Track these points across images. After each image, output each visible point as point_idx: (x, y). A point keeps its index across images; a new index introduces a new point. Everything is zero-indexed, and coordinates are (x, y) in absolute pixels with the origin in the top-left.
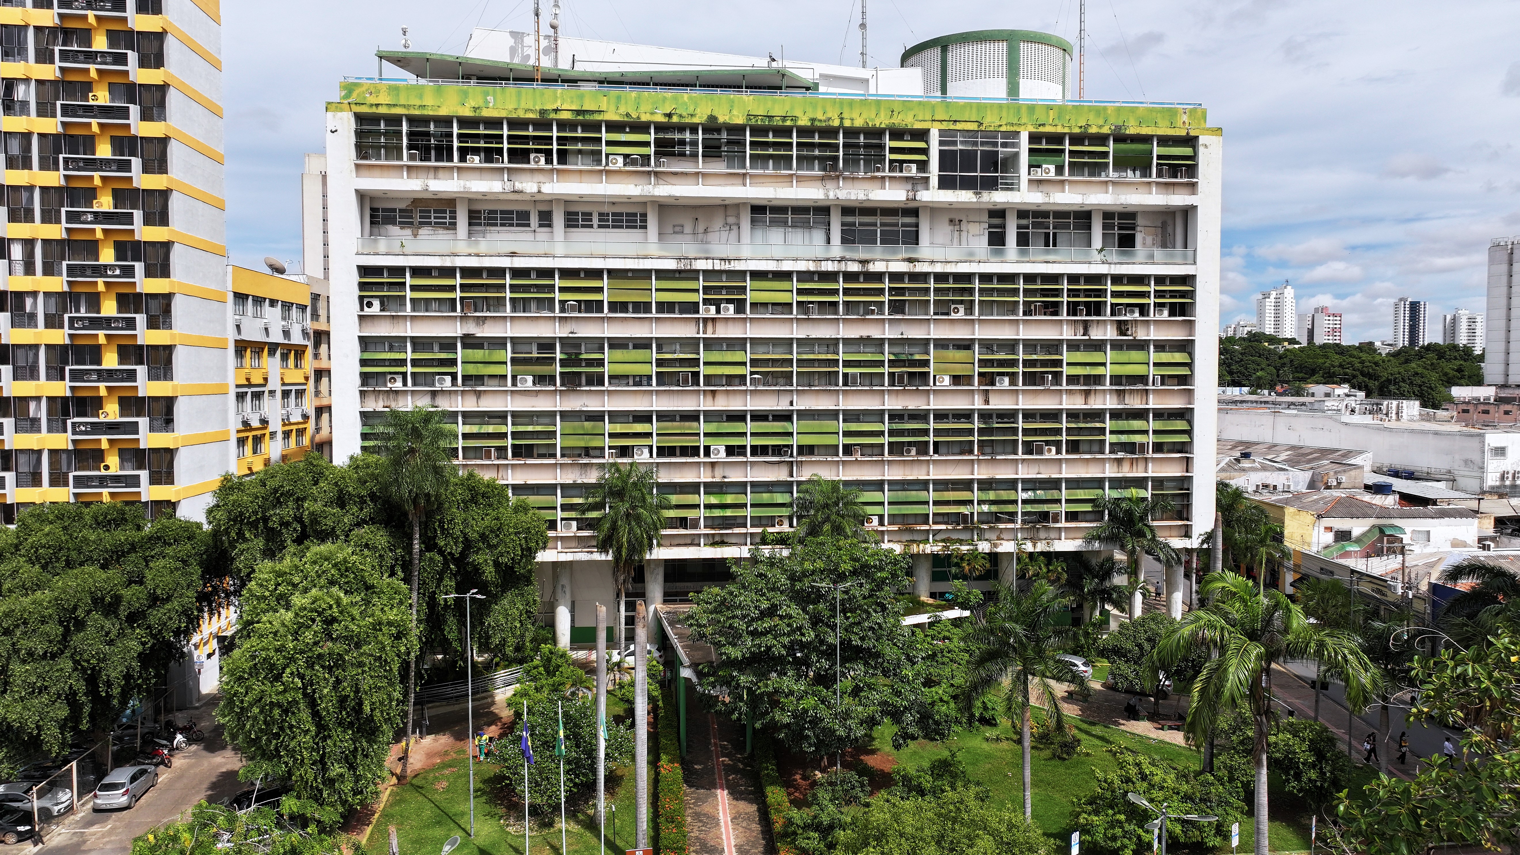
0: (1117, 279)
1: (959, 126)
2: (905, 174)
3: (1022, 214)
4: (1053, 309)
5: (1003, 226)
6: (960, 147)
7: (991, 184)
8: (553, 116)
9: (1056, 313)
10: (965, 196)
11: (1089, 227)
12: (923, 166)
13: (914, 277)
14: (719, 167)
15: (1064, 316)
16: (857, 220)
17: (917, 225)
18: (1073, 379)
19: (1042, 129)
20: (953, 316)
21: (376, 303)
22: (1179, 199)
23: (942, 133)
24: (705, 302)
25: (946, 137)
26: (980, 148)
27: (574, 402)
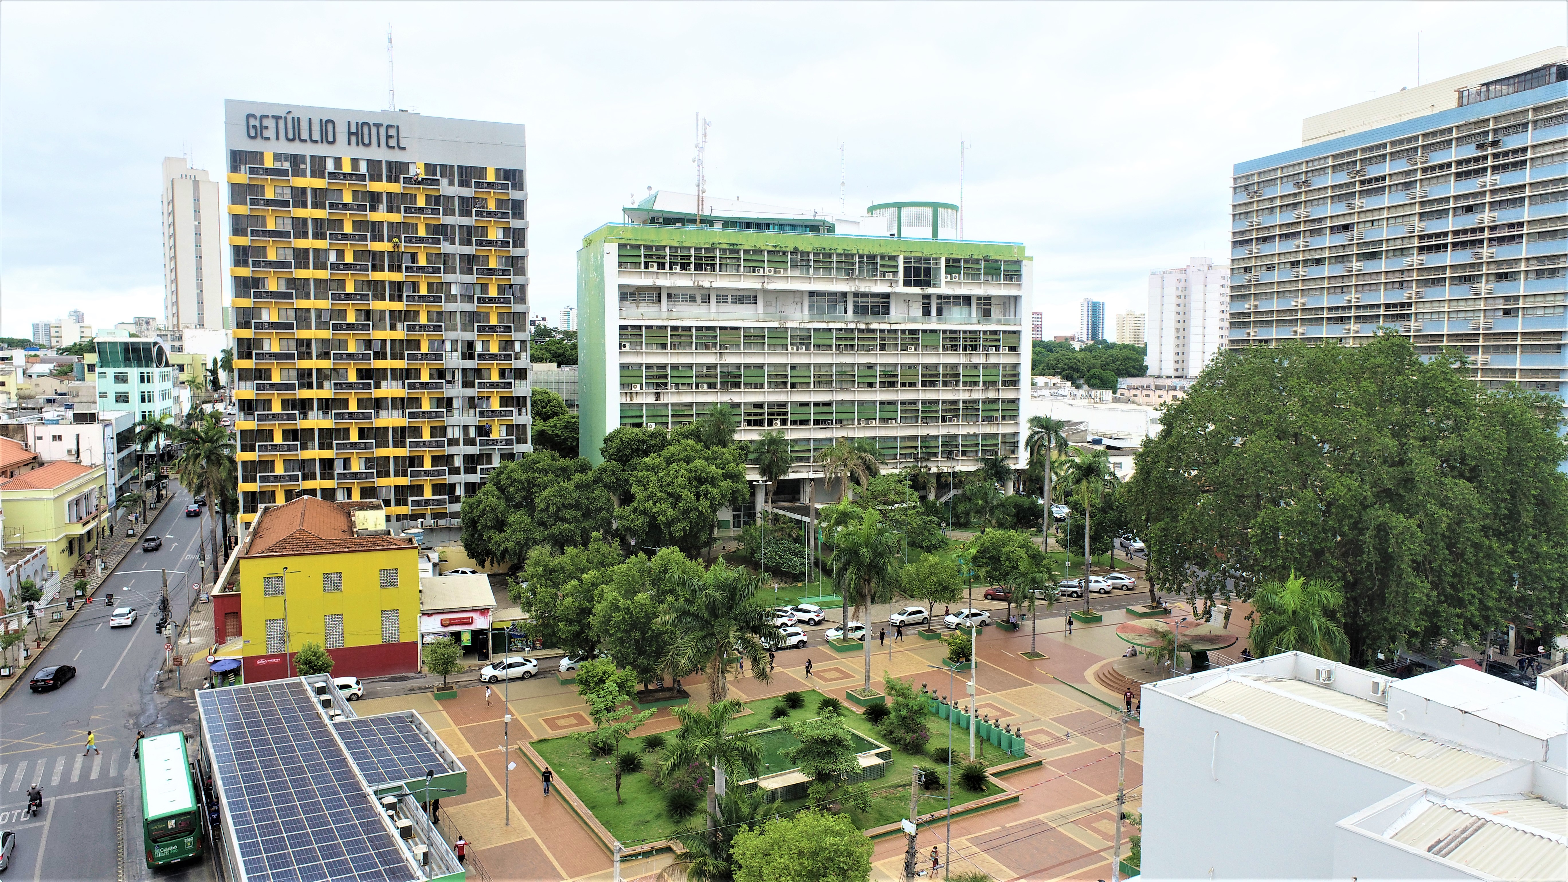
0: (985, 332)
1: (913, 254)
2: (887, 278)
3: (939, 297)
4: (955, 348)
5: (929, 304)
6: (913, 265)
7: (928, 284)
8: (718, 246)
9: (956, 350)
10: (916, 290)
11: (969, 305)
12: (895, 274)
13: (889, 331)
14: (797, 273)
15: (961, 352)
16: (859, 300)
17: (888, 303)
18: (965, 383)
19: (951, 256)
20: (909, 351)
21: (628, 345)
22: (1013, 292)
23: (905, 258)
24: (792, 344)
25: (907, 260)
26: (922, 265)
27: (725, 398)
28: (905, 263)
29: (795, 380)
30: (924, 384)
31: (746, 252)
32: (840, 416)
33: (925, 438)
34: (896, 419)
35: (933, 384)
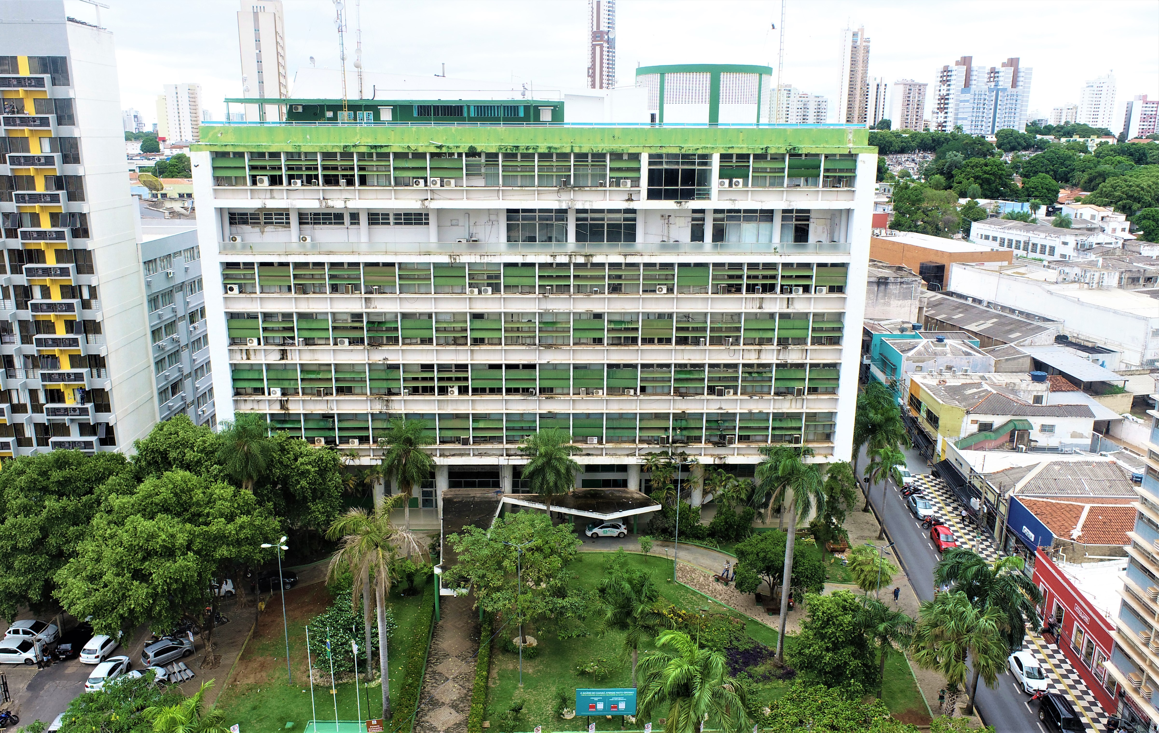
0: (786, 266)
1: (664, 151)
2: (620, 187)
3: (718, 211)
4: (735, 289)
5: (703, 219)
6: (665, 166)
7: (689, 195)
8: (352, 150)
9: (737, 292)
10: (669, 204)
11: (770, 222)
12: (635, 180)
13: (629, 265)
14: (480, 182)
15: (744, 294)
16: (586, 219)
17: (635, 220)
18: (748, 341)
19: (731, 150)
20: (658, 295)
21: (236, 288)
22: (841, 203)
23: (651, 156)
24: (471, 285)
25: (654, 159)
26: (681, 167)
27: (378, 356)
28: (650, 163)
29: (479, 335)
30: (682, 341)
31: (397, 155)
32: (547, 384)
33: (679, 417)
34: (635, 390)
35: (696, 341)
